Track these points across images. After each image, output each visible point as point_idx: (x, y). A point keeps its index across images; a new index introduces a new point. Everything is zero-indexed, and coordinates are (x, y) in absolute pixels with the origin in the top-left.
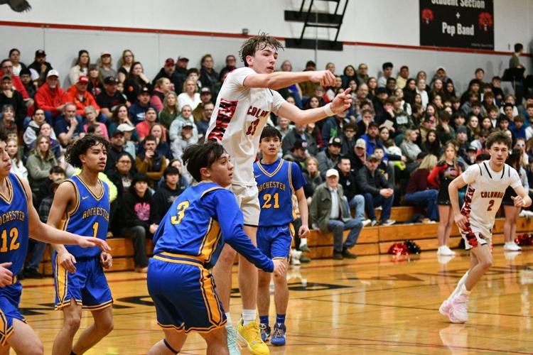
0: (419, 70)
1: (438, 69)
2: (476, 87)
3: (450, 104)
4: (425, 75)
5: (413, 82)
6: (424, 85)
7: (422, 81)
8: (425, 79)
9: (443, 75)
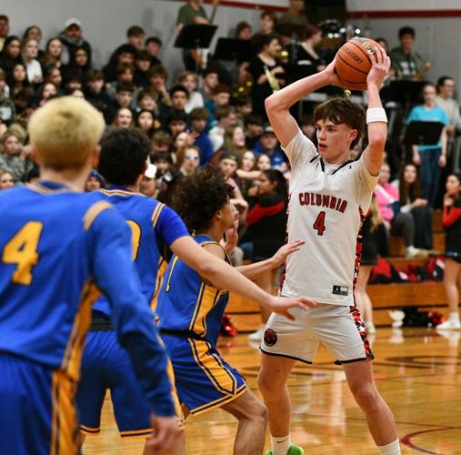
0: (30, 24)
1: (68, 23)
2: (127, 59)
3: (79, 86)
4: (39, 33)
5: (16, 43)
6: (36, 51)
7: (33, 43)
8: (38, 41)
9: (77, 33)
